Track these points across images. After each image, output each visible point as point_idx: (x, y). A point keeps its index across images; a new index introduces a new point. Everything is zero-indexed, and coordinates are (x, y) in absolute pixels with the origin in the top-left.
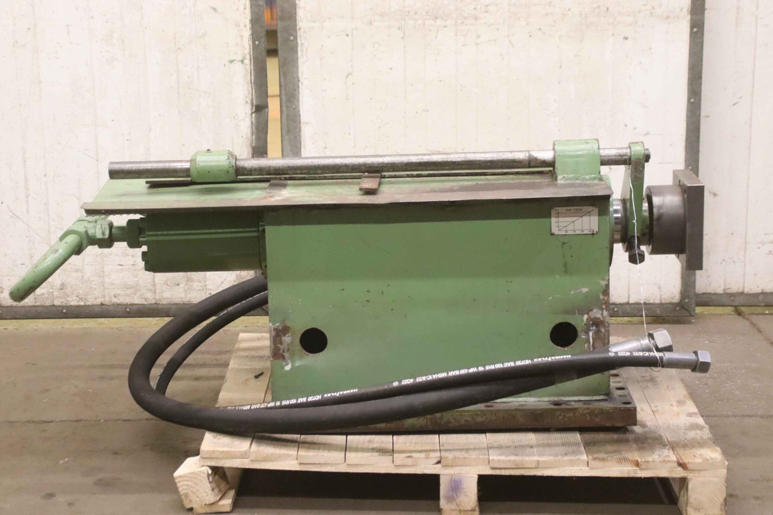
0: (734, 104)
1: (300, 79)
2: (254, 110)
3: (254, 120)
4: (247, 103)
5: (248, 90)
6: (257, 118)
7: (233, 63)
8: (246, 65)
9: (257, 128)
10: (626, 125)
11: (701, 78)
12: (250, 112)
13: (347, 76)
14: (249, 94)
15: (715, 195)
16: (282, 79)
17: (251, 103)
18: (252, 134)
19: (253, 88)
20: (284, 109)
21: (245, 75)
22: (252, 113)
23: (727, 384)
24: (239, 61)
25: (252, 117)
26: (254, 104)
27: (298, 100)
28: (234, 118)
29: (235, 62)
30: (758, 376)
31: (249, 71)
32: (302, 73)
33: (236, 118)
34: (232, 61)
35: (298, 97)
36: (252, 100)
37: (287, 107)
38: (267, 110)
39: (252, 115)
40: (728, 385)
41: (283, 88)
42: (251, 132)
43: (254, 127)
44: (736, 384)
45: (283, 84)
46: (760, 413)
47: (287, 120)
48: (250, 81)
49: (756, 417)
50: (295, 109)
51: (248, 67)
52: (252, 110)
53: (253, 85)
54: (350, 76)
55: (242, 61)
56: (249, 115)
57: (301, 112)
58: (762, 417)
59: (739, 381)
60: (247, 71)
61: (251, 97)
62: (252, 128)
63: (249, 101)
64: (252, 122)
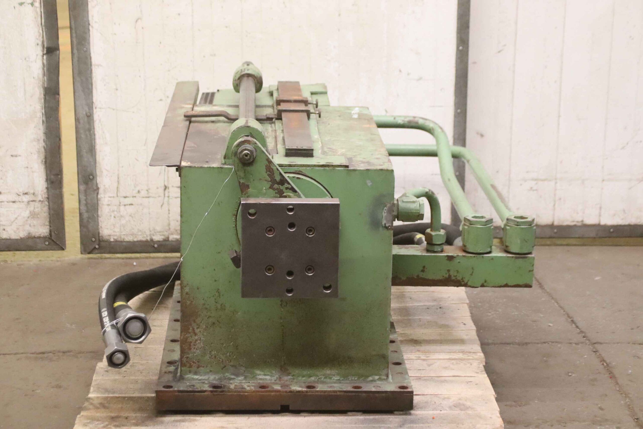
0: (499, 52)
1: (91, 23)
2: (45, 52)
3: (45, 62)
4: (38, 44)
5: (39, 32)
6: (48, 60)
7: (23, 5)
8: (37, 7)
9: (48, 70)
10: (400, 71)
11: (468, 27)
12: (41, 53)
13: (137, 21)
14: (39, 36)
15: (482, 136)
16: (73, 23)
17: (42, 45)
18: (44, 75)
19: (44, 30)
20: (75, 51)
21: (35, 18)
22: (43, 54)
23: (490, 313)
24: (28, 4)
25: (43, 59)
26: (46, 46)
27: (89, 43)
28: (25, 59)
29: (25, 4)
30: (518, 305)
31: (39, 13)
32: (93, 16)
33: (27, 59)
34: (21, 4)
35: (89, 40)
36: (43, 42)
37: (78, 50)
38: (58, 52)
39: (43, 56)
40: (490, 314)
41: (74, 31)
42: (43, 73)
43: (45, 69)
44: (497, 313)
45: (73, 27)
46: (517, 341)
47: (78, 61)
48: (40, 23)
49: (513, 344)
50: (86, 51)
51: (38, 10)
52: (43, 51)
53: (44, 28)
54: (139, 21)
55: (32, 4)
56: (40, 57)
57: (93, 55)
58: (519, 344)
59: (500, 310)
60: (37, 13)
61: (41, 39)
62: (43, 69)
63: (40, 43)
64: (43, 64)
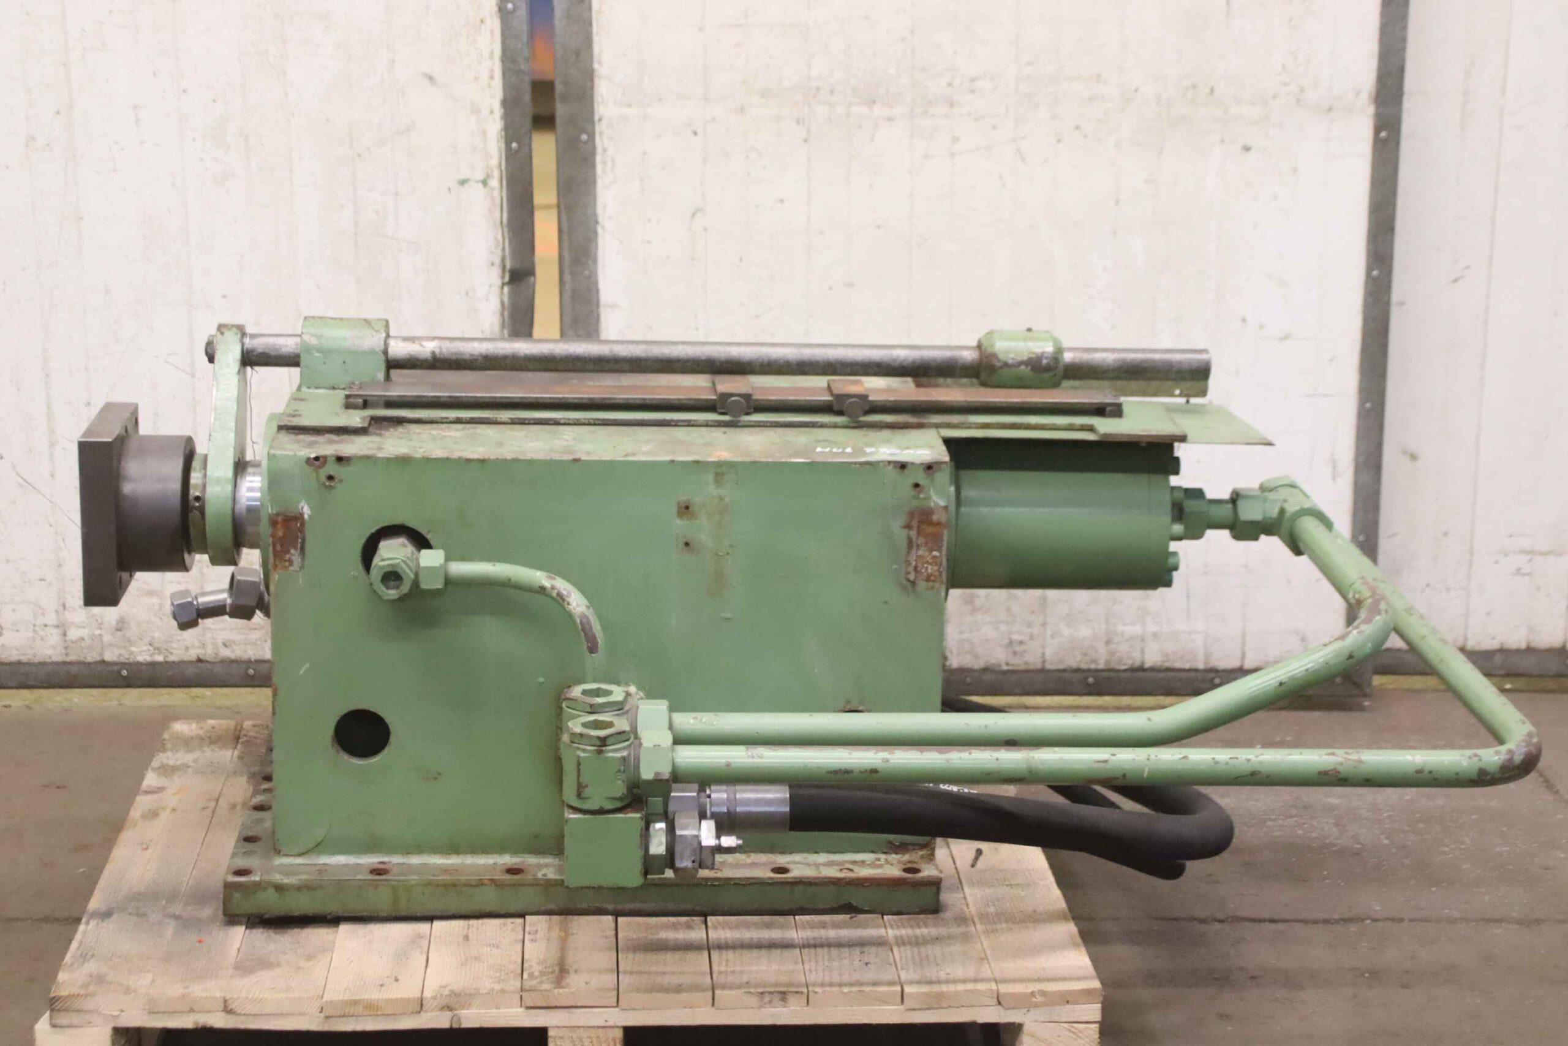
0: (1455, 281)
1: (600, 219)
2: (507, 279)
3: (506, 299)
4: (493, 264)
5: (496, 239)
6: (512, 295)
7: (466, 186)
8: (493, 189)
9: (513, 316)
10: (1244, 320)
11: (1392, 229)
12: (499, 282)
13: (694, 214)
14: (496, 248)
15: (1414, 457)
16: (564, 218)
17: (502, 265)
18: (503, 326)
19: (506, 235)
20: (567, 277)
21: (490, 210)
22: (503, 284)
23: (1447, 846)
24: (478, 182)
25: (502, 293)
26: (508, 267)
27: (595, 261)
28: (467, 293)
29: (470, 183)
30: (1505, 829)
31: (498, 201)
32: (605, 207)
33: (471, 294)
34: (463, 182)
35: (596, 254)
36: (503, 259)
37: (573, 274)
38: (532, 278)
39: (502, 288)
40: (1446, 849)
41: (565, 237)
42: (501, 321)
43: (506, 313)
44: (1463, 847)
45: (565, 228)
46: (1515, 915)
47: (573, 298)
48: (498, 220)
49: (1509, 922)
50: (589, 277)
51: (496, 194)
52: (503, 277)
53: (506, 230)
54: (699, 214)
55: (485, 183)
56: (496, 289)
57: (602, 286)
58: (1520, 922)
59: (1468, 841)
60: (493, 199)
61: (500, 254)
62: (502, 314)
63: (497, 261)
64: (502, 303)
